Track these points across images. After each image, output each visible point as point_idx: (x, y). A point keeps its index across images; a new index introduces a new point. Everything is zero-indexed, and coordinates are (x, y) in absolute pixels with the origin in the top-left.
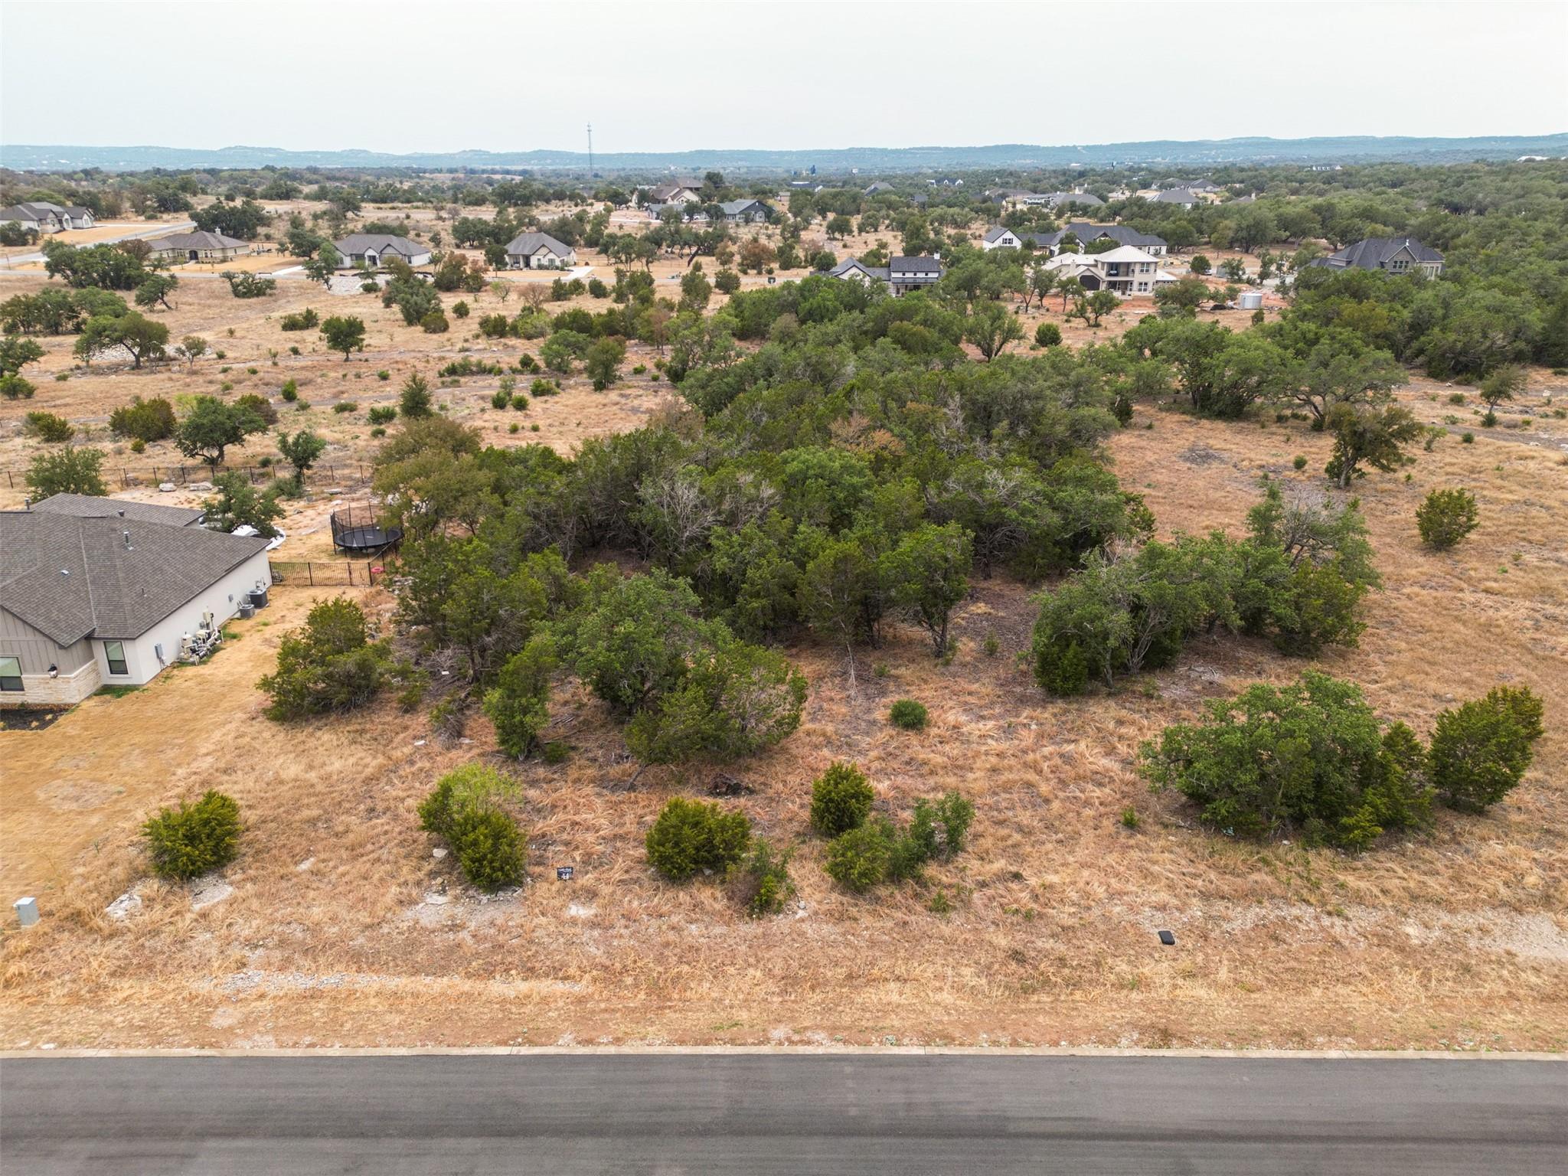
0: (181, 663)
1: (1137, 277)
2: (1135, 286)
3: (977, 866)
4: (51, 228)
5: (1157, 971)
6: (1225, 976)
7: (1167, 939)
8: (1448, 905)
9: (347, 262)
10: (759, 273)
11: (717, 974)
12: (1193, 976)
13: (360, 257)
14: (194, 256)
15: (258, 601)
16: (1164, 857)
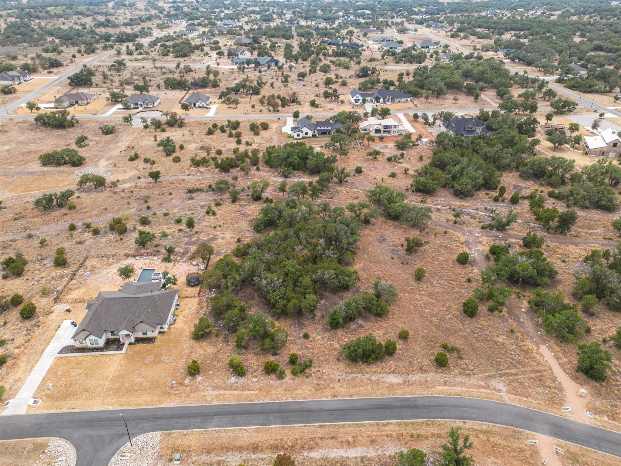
0: (171, 325)
1: (393, 129)
2: (392, 132)
3: (313, 369)
4: (17, 83)
5: (336, 386)
6: (345, 386)
7: (339, 381)
8: (379, 373)
9: (132, 106)
10: (274, 111)
11: (275, 389)
12: (341, 386)
13: (136, 104)
14: (77, 102)
15: (178, 305)
16: (341, 366)
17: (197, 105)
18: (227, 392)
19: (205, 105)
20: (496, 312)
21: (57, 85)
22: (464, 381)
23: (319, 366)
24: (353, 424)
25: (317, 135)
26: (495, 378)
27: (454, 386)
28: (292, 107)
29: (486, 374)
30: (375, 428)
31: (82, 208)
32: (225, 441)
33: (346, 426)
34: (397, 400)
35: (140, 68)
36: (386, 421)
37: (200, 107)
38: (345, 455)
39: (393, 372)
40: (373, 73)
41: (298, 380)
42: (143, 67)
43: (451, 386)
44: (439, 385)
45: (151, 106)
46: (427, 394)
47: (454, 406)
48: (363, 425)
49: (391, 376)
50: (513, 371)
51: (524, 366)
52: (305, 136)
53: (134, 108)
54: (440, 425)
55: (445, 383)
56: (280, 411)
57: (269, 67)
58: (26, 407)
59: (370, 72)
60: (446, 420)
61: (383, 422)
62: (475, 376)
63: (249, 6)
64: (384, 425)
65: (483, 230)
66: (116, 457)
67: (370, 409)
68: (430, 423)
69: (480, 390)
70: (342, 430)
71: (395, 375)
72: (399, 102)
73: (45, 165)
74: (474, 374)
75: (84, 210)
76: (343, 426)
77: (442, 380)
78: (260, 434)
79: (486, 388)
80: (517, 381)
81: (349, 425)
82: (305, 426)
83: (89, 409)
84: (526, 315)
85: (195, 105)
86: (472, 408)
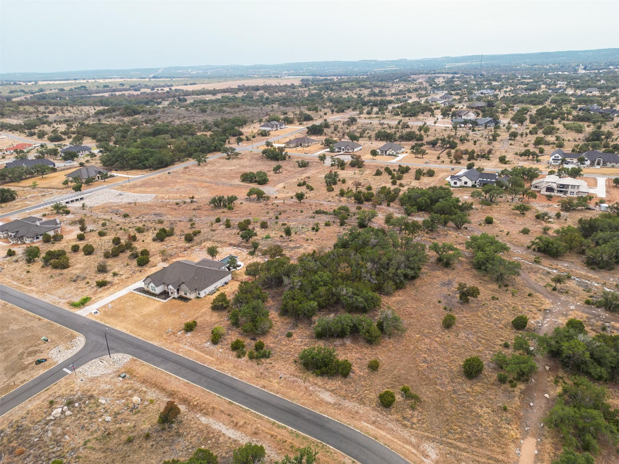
0: (209, 294)
1: (570, 190)
2: (569, 193)
3: (268, 361)
4: (274, 129)
5: (275, 381)
6: (281, 384)
7: (281, 378)
8: (319, 387)
9: (337, 150)
10: (456, 163)
11: (228, 363)
12: (277, 383)
13: (340, 149)
14: (301, 145)
15: (226, 283)
16: (292, 368)
17: (388, 153)
18: (196, 351)
19: (395, 154)
20: (507, 386)
21: (299, 133)
22: (395, 429)
23: (275, 360)
24: (255, 413)
25: (478, 186)
26: (433, 442)
27: (381, 429)
28: (478, 161)
29: (426, 434)
30: (268, 425)
31: (237, 211)
32: (161, 380)
33: (248, 412)
34: (311, 413)
35: (368, 124)
36: (283, 425)
37: (389, 155)
38: (224, 431)
39: (332, 391)
40: (607, 138)
41: (250, 363)
42: (371, 123)
43: (378, 428)
44: (367, 421)
45: (351, 151)
46: (345, 423)
47: (358, 444)
48: (261, 418)
49: (328, 393)
50: (463, 446)
51: (482, 446)
52: (463, 185)
53: (338, 152)
54: (328, 452)
55: (374, 423)
56: (213, 379)
57: (486, 127)
58: (88, 313)
59: (603, 137)
60: (338, 451)
61: (280, 423)
62: (412, 430)
63: (525, 78)
64: (279, 427)
65: (586, 305)
66: (97, 360)
67: (281, 409)
68: (321, 445)
69: (405, 446)
70: (242, 414)
71: (332, 394)
72: (613, 167)
73: (243, 181)
74: (412, 428)
75: (237, 212)
76: (246, 411)
77: (373, 419)
78: (185, 387)
79: (413, 446)
80: (455, 455)
81: (251, 412)
82: (219, 397)
83: (114, 327)
84: (546, 401)
85: (386, 153)
86: (377, 455)
